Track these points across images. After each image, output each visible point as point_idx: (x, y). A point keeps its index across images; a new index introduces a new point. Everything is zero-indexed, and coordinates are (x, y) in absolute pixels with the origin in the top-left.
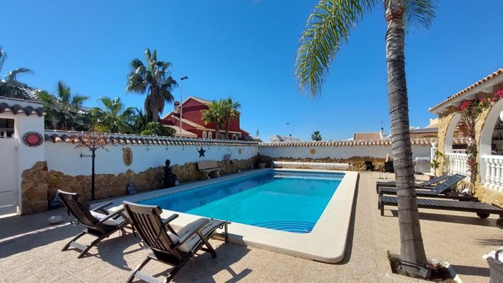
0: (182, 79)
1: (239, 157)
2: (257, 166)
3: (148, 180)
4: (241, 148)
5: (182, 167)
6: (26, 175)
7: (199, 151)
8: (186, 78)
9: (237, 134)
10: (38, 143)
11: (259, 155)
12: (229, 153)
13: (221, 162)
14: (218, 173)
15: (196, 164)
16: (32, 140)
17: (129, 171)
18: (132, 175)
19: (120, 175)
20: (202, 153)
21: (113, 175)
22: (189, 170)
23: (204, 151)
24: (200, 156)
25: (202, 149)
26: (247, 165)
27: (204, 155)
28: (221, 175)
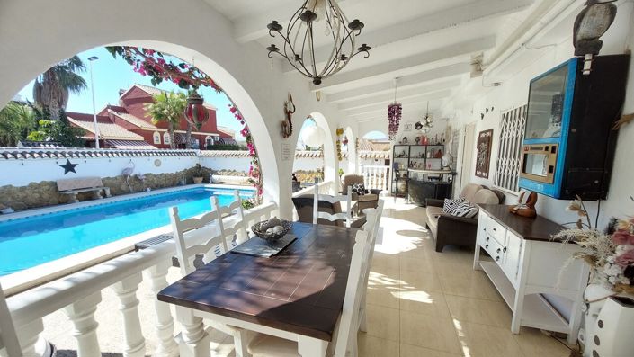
0: (89, 59)
1: (157, 171)
2: (190, 182)
4: (160, 158)
5: (22, 189)
7: (63, 166)
8: (96, 58)
9: (213, 137)
11: (199, 167)
12: (131, 166)
13: (116, 178)
14: (98, 194)
15: (54, 184)
20: (69, 167)
22: (39, 192)
23: (75, 165)
24: (66, 172)
25: (68, 162)
26: (173, 181)
27: (74, 171)
28: (113, 194)
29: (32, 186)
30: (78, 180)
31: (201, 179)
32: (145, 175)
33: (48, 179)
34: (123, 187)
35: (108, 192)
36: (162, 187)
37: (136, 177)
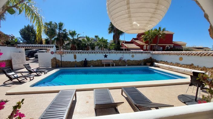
1: (132, 59)
2: (145, 64)
3: (82, 64)
5: (95, 61)
6: (52, 60)
9: (170, 46)
10: (53, 54)
15: (101, 61)
16: (52, 53)
17: (75, 61)
18: (76, 62)
19: (73, 62)
21: (71, 62)
22: (98, 62)
23: (107, 56)
24: (105, 57)
25: (106, 55)
26: (138, 63)
27: (107, 57)
28: (116, 66)
29: (97, 60)
30: (107, 60)
31: (150, 64)
32: (128, 60)
33: (101, 59)
34: (120, 64)
35: (114, 65)
36: (133, 65)
37: (124, 61)
